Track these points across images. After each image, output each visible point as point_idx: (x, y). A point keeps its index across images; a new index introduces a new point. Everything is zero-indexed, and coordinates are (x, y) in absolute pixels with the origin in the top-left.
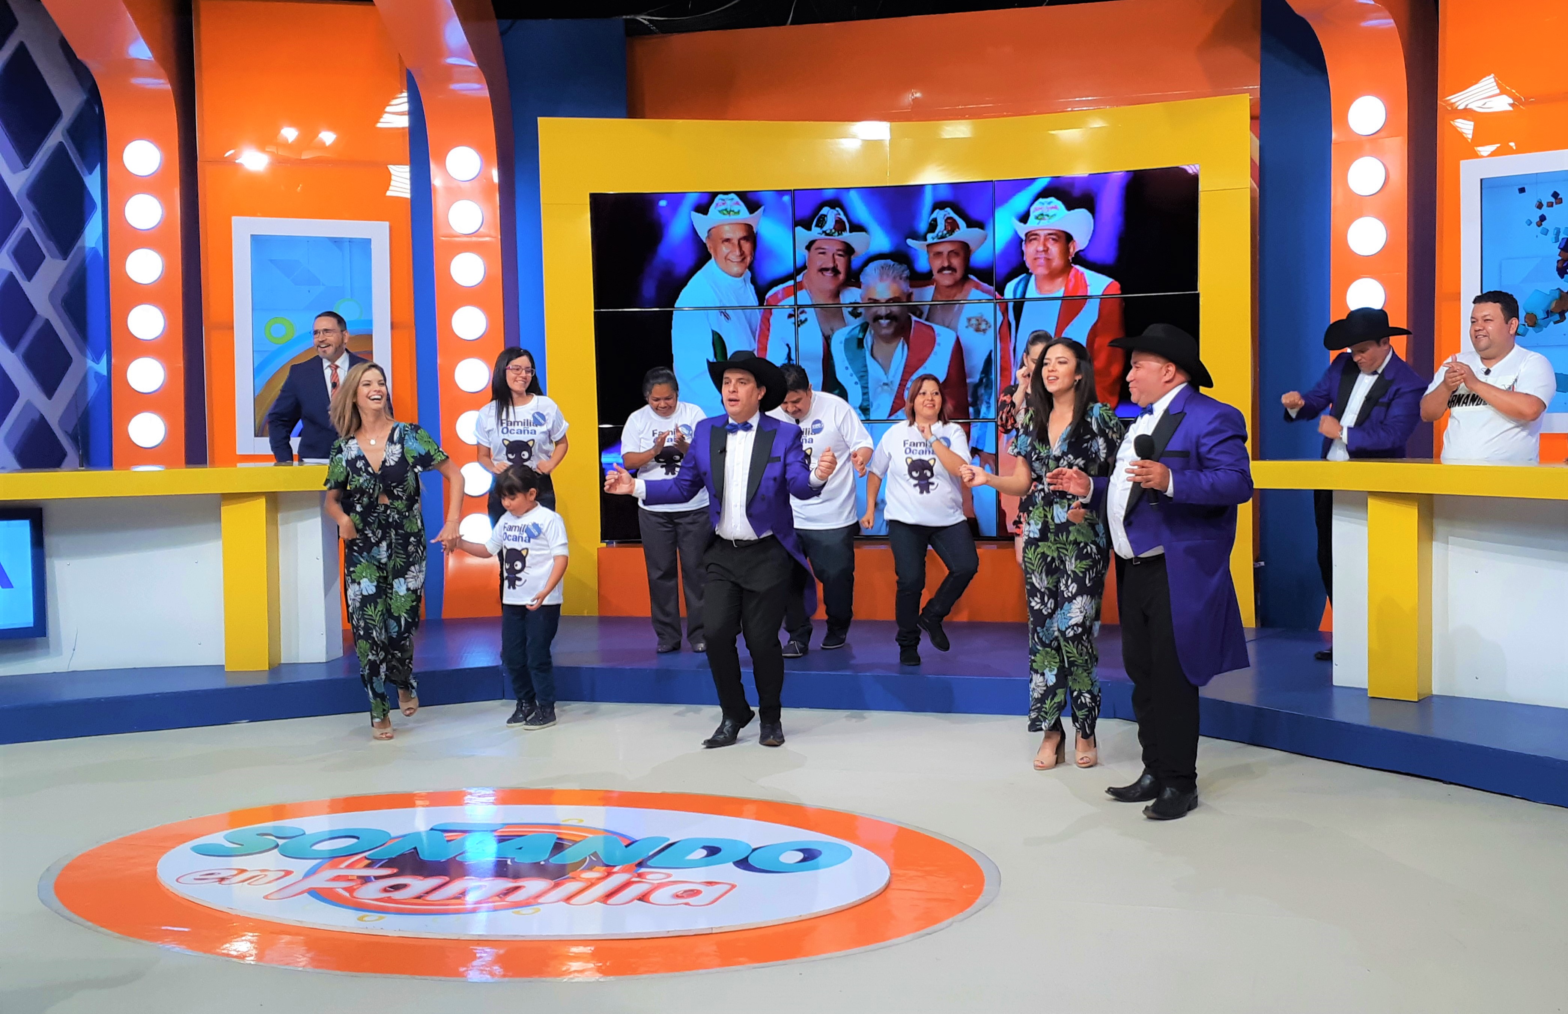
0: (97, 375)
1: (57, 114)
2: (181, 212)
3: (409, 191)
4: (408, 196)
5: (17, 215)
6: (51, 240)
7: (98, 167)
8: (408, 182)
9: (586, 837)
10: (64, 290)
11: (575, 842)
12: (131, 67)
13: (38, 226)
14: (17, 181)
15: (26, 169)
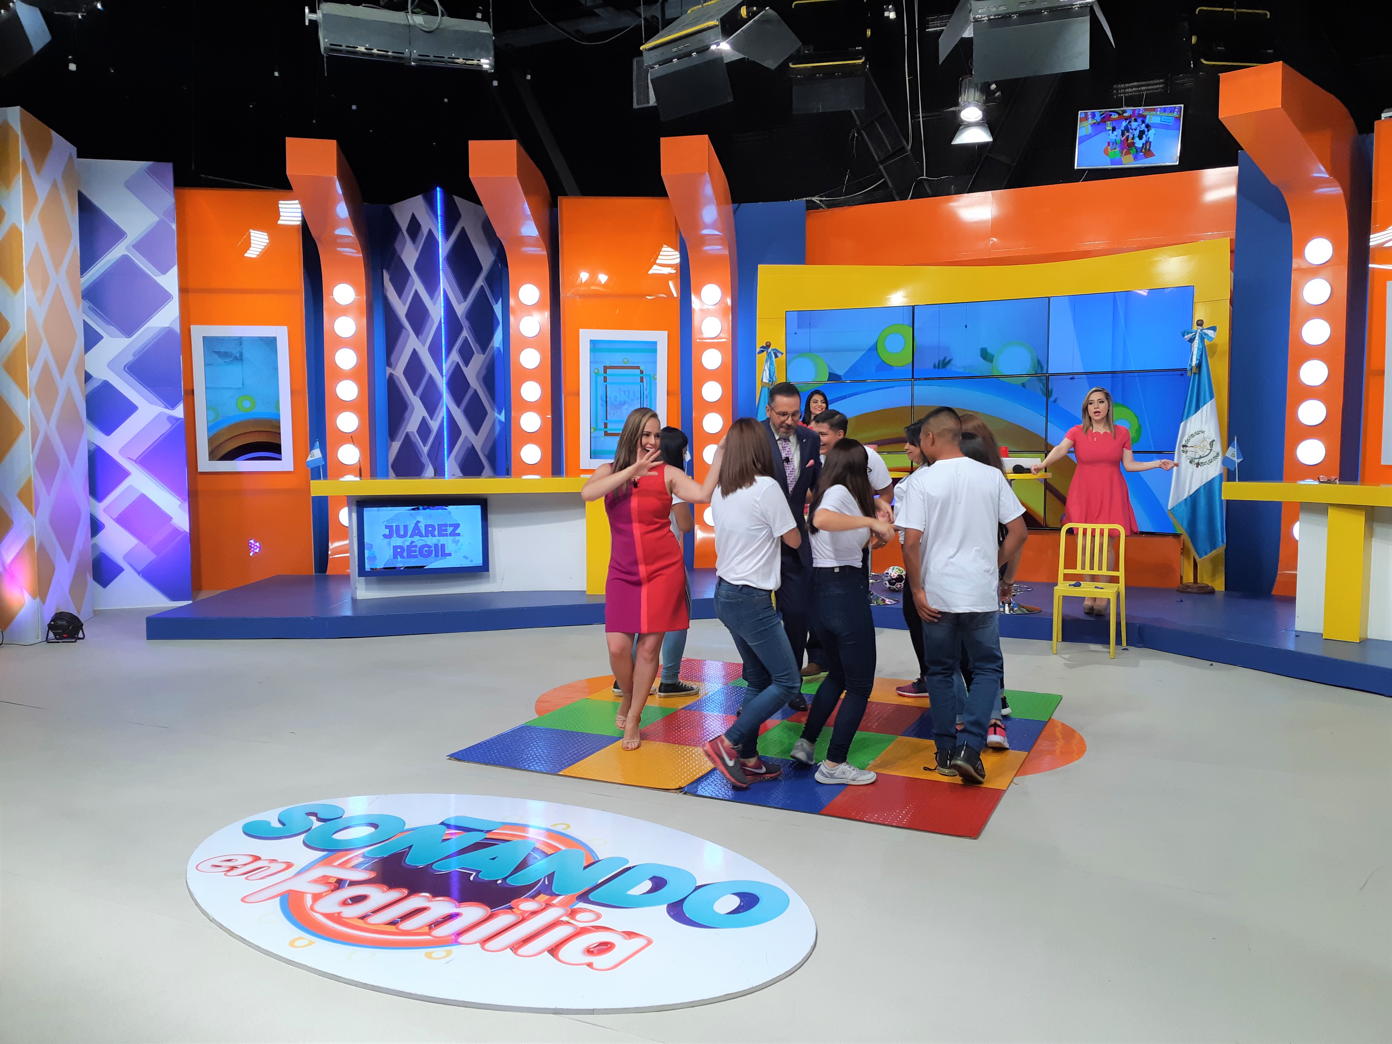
0: (500, 421)
1: (480, 268)
2: (550, 327)
5: (460, 329)
6: (477, 343)
7: (500, 301)
10: (484, 372)
12: (523, 240)
13: (471, 335)
14: (461, 309)
15: (466, 301)
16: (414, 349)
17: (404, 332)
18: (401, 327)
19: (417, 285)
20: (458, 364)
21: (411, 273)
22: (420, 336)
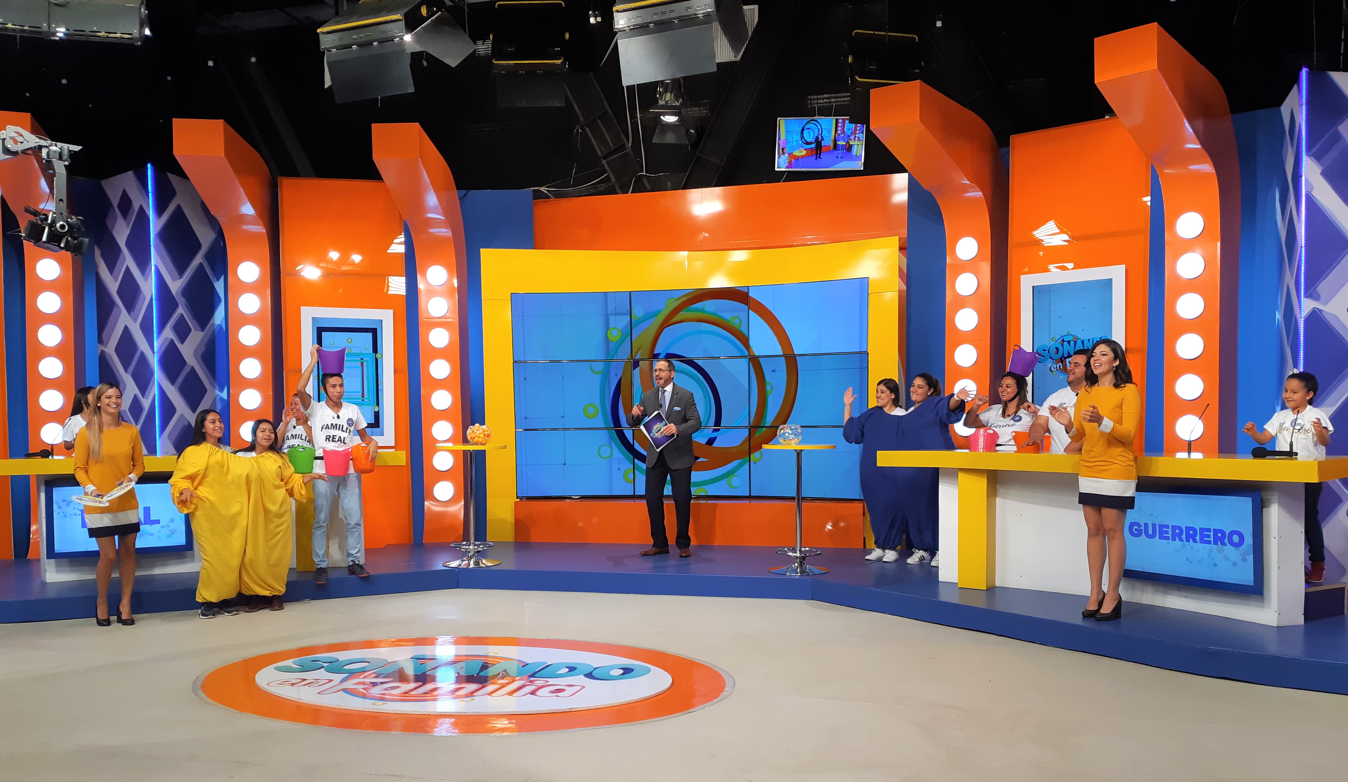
0: (221, 399)
1: (199, 246)
2: (271, 304)
3: (405, 291)
4: (404, 294)
5: (176, 306)
6: (194, 320)
7: (222, 279)
8: (404, 285)
9: (501, 662)
10: (202, 349)
11: (495, 665)
12: (242, 219)
13: (187, 311)
14: (176, 286)
15: (181, 278)
16: (126, 325)
17: (115, 308)
18: (112, 304)
19: (128, 261)
20: (172, 341)
21: (123, 250)
22: (132, 313)
